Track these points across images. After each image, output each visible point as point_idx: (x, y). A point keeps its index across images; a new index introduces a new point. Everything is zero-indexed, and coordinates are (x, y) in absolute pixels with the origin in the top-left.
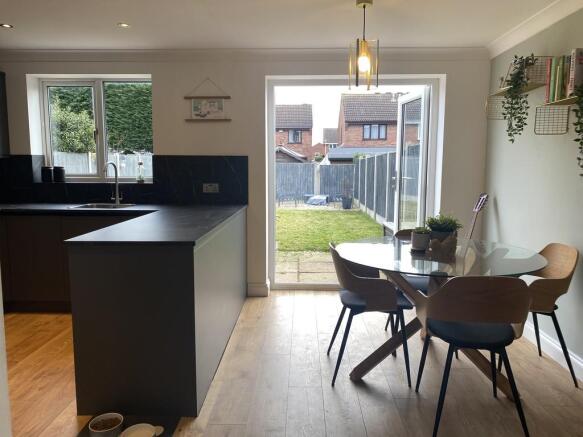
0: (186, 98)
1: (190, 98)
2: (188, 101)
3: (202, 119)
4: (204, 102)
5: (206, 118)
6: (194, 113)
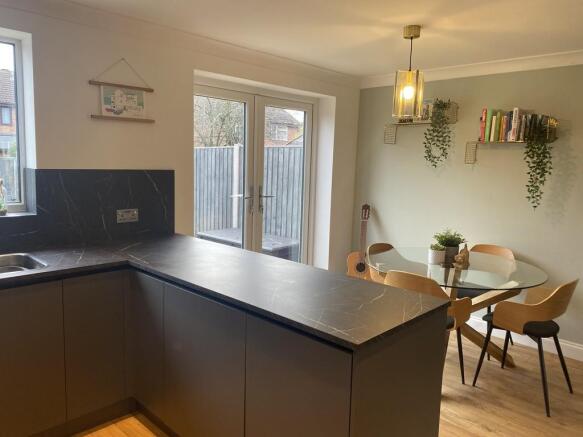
0: (91, 83)
1: (98, 84)
2: (95, 89)
3: (117, 117)
4: (118, 92)
5: (120, 116)
6: (104, 107)
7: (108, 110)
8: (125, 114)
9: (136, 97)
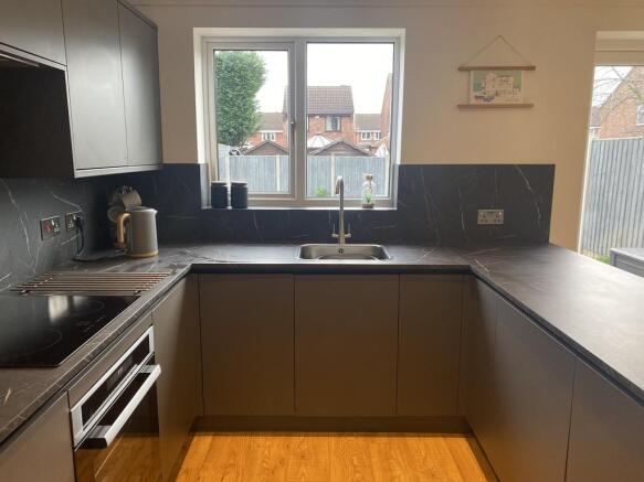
0: (461, 69)
1: (469, 70)
2: (464, 76)
3: (486, 104)
4: (492, 75)
5: (492, 102)
6: (473, 94)
7: (477, 97)
8: (496, 101)
9: (511, 79)
